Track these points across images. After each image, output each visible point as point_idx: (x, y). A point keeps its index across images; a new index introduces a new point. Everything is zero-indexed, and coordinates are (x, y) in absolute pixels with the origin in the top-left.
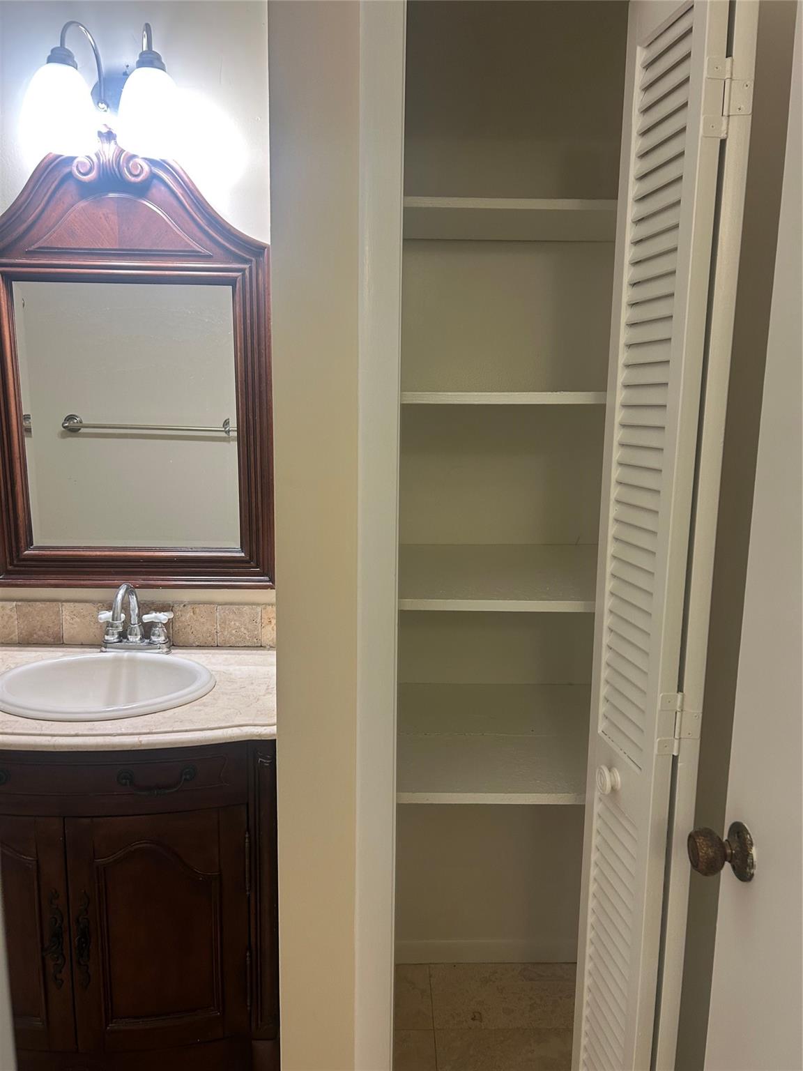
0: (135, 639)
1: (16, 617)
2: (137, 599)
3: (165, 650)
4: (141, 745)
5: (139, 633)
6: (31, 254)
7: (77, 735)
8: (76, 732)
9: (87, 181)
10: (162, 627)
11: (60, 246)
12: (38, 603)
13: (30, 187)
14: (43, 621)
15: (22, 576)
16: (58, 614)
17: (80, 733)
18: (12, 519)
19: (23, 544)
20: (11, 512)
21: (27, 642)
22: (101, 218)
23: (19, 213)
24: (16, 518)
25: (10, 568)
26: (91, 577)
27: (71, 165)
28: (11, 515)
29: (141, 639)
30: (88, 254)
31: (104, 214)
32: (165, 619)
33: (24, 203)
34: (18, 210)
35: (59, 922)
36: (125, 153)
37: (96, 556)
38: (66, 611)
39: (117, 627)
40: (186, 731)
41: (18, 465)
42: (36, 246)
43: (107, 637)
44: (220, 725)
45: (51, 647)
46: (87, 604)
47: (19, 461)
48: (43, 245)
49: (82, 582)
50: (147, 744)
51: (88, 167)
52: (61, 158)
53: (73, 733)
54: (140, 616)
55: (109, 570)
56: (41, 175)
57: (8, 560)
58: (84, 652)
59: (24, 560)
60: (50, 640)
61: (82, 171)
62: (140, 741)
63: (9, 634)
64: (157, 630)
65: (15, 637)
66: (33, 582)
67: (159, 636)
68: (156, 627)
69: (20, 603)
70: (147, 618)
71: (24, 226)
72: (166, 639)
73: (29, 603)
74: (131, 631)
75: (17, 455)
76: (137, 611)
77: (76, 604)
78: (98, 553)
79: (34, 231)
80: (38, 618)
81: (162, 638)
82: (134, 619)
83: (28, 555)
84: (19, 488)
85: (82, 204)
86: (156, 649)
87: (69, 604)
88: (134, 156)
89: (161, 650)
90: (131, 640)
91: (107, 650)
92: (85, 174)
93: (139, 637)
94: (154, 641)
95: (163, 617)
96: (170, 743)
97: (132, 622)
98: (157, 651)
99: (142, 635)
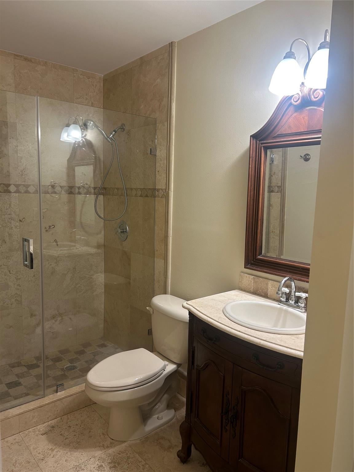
0: (292, 302)
1: (253, 282)
2: (295, 284)
3: (304, 311)
4: (260, 344)
5: (294, 300)
6: (275, 138)
7: (239, 331)
8: (240, 330)
9: (296, 104)
10: (304, 300)
11: (285, 133)
12: (261, 278)
13: (276, 111)
14: (262, 286)
15: (256, 266)
16: (267, 284)
17: (241, 331)
18: (255, 243)
19: (258, 253)
20: (255, 240)
21: (255, 293)
22: (301, 119)
23: (271, 122)
24: (256, 243)
25: (252, 262)
26: (279, 271)
27: (291, 99)
28: (255, 241)
29: (294, 303)
30: (295, 135)
31: (303, 117)
32: (304, 296)
33: (274, 117)
34: (271, 121)
35: (228, 405)
36: (313, 89)
37: (283, 263)
38: (270, 283)
39: (279, 294)
40: (280, 345)
41: (259, 222)
42: (276, 135)
43: (281, 299)
44: (296, 348)
45: (262, 297)
46: (278, 283)
47: (260, 220)
48: (279, 134)
49: (276, 273)
50: (262, 345)
51: (298, 98)
52: (289, 97)
53: (239, 330)
54: (295, 292)
55: (287, 270)
56: (281, 106)
57: (252, 259)
58: (272, 302)
59: (257, 260)
60: (263, 294)
61: (295, 101)
62: (260, 343)
63: (250, 289)
64: (301, 301)
65: (252, 290)
66: (259, 269)
67: (302, 303)
68: (301, 299)
69: (255, 277)
70: (298, 294)
71: (273, 127)
72: (305, 305)
73: (258, 278)
74: (291, 298)
75: (260, 218)
76: (294, 290)
77: (274, 282)
78: (284, 262)
79: (277, 128)
80: (260, 284)
81: (303, 305)
82: (293, 293)
83: (259, 258)
84: (259, 231)
85: (295, 114)
86: (299, 309)
87: (271, 281)
88: (316, 90)
89: (301, 310)
90: (290, 302)
91: (281, 304)
92: (296, 102)
93: (294, 302)
94: (299, 305)
95: (304, 295)
96: (271, 348)
97: (292, 295)
98: (299, 310)
99: (295, 301)
